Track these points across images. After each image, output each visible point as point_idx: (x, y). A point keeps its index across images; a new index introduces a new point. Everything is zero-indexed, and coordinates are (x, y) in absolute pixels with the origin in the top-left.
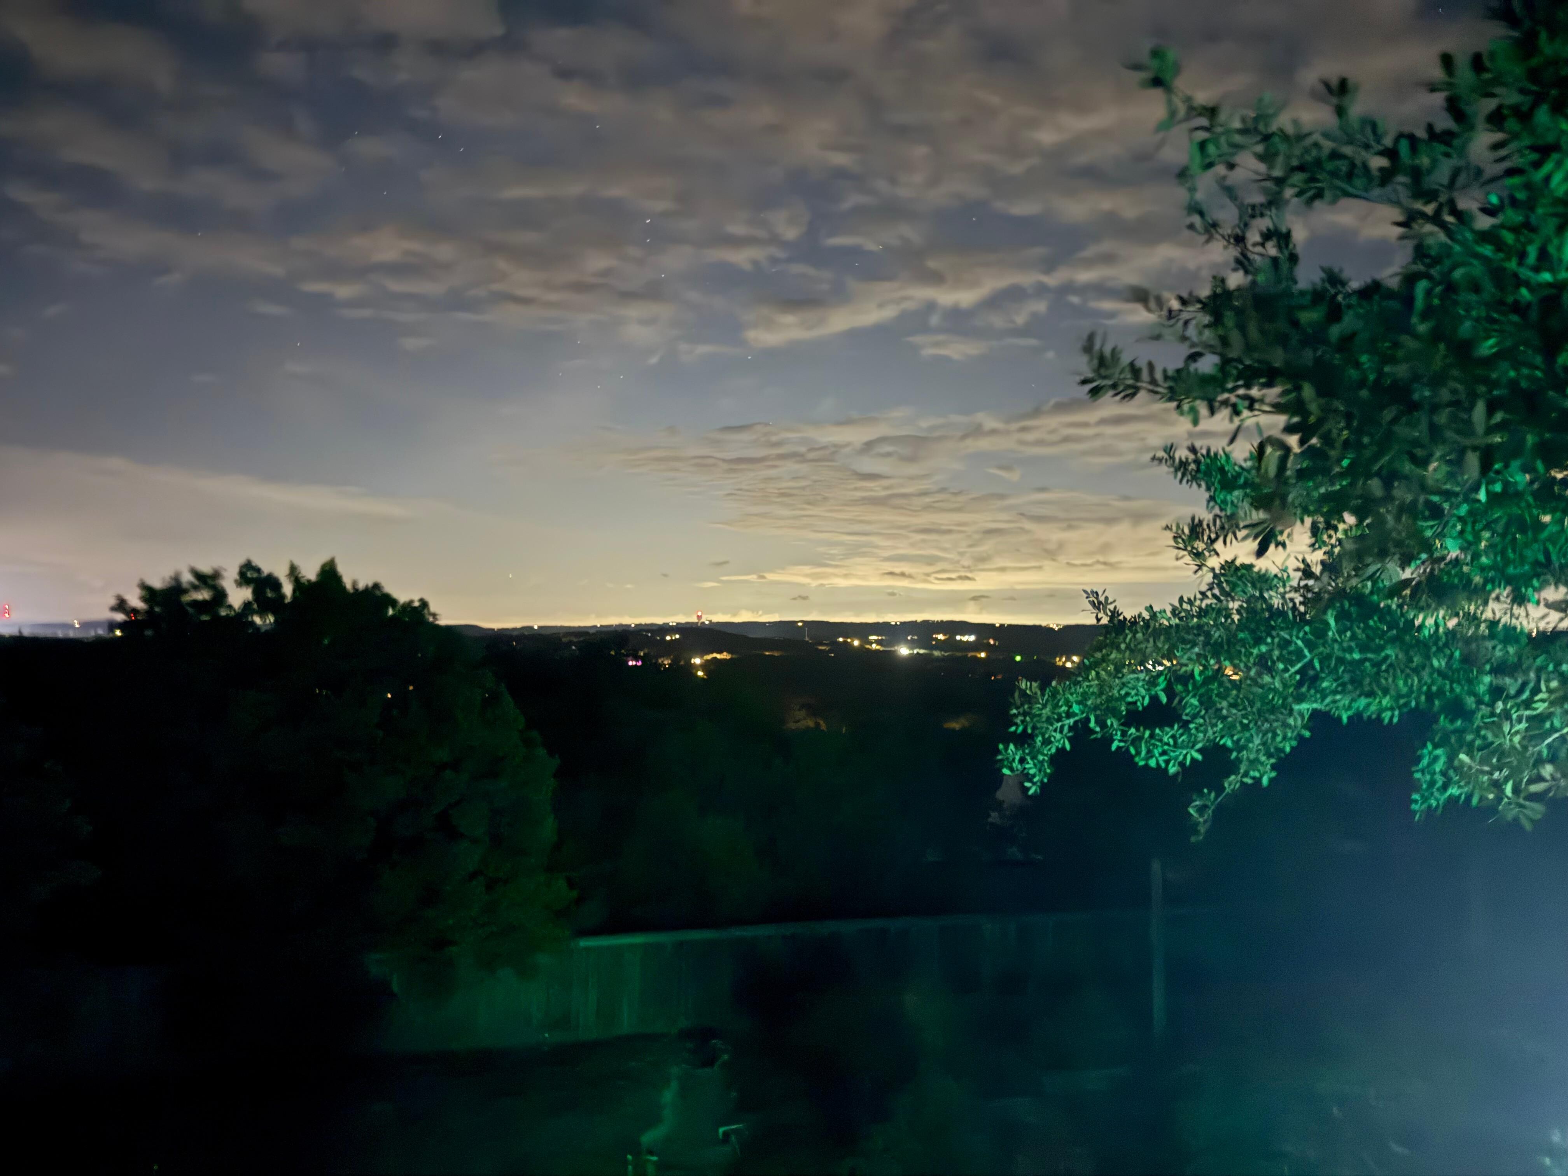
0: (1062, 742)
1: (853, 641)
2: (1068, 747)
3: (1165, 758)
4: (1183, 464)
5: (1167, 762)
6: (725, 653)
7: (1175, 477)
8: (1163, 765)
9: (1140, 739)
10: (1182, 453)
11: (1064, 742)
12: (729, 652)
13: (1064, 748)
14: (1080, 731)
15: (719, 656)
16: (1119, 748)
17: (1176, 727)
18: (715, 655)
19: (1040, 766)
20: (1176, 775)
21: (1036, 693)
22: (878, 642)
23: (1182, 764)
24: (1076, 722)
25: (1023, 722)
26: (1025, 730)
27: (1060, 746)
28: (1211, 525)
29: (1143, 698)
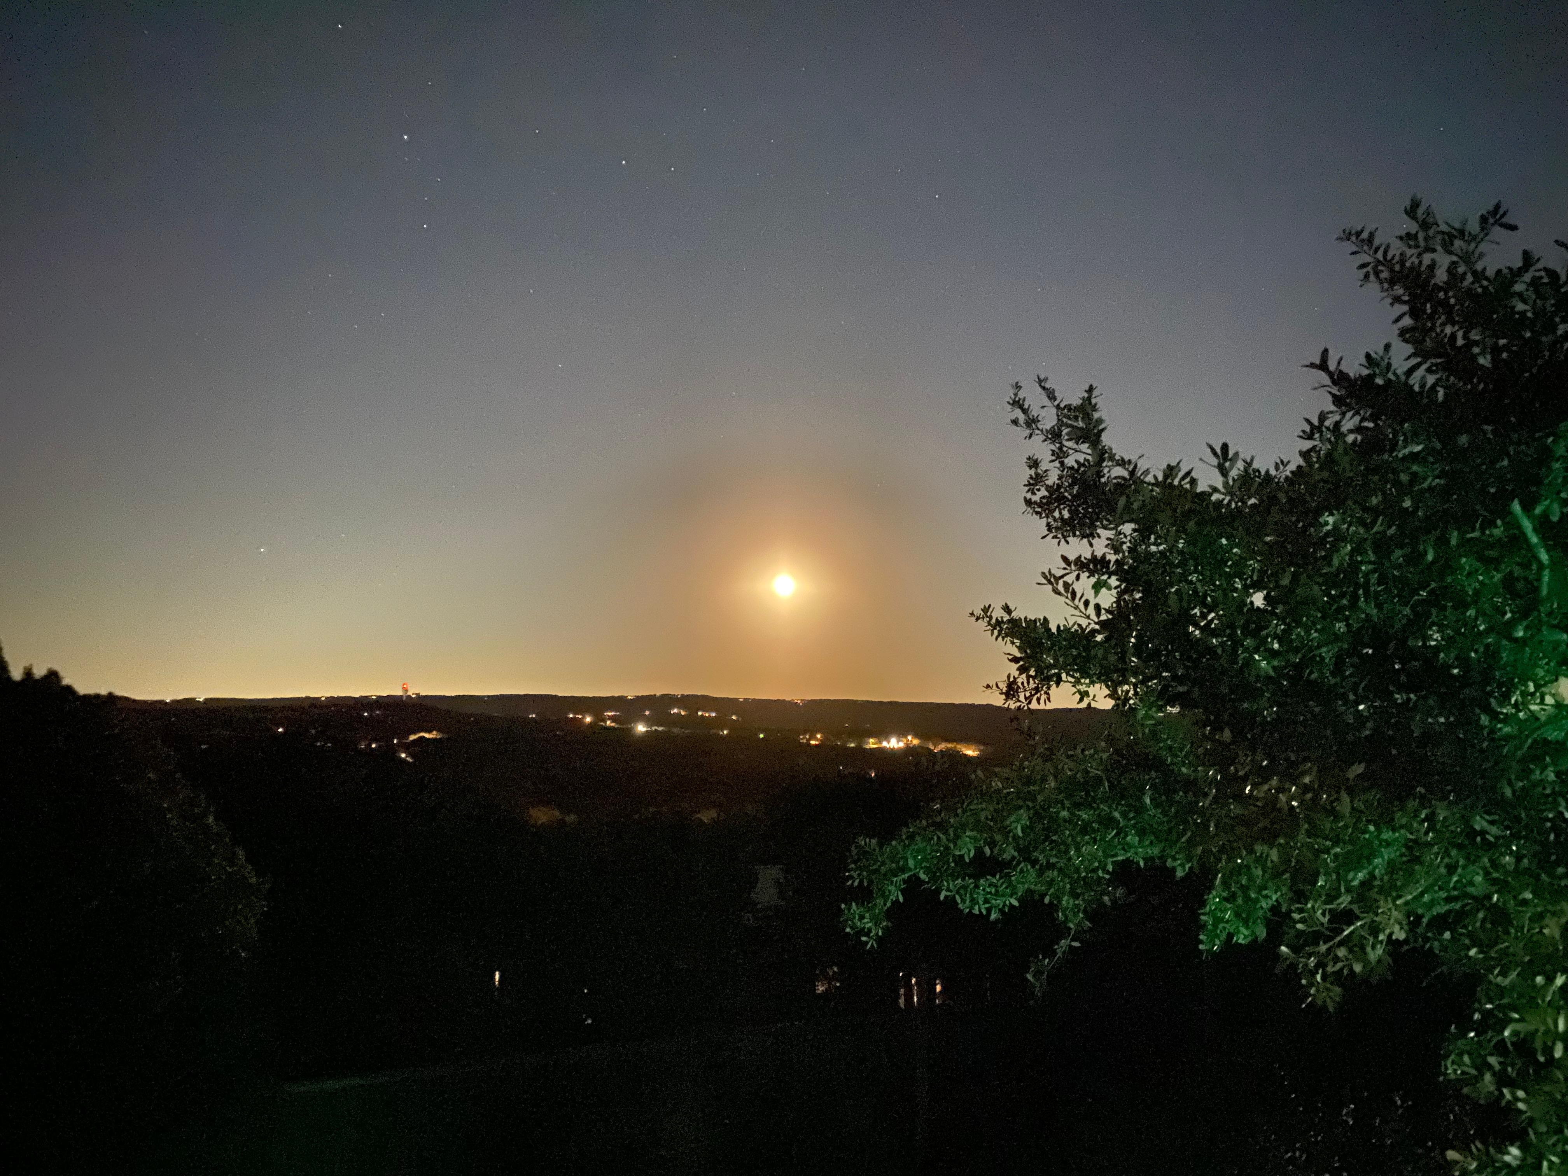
0: (896, 894)
1: (584, 717)
2: (901, 899)
3: (987, 906)
4: (999, 623)
5: (989, 910)
6: (435, 732)
7: (992, 634)
8: (984, 912)
9: (965, 887)
10: (998, 613)
11: (898, 896)
12: (439, 730)
13: (897, 900)
14: (912, 886)
15: (427, 735)
16: (946, 897)
17: (998, 877)
18: (422, 734)
19: (876, 920)
20: (997, 921)
21: (874, 850)
22: (613, 719)
23: (1001, 911)
24: (909, 877)
25: (859, 875)
26: (861, 882)
27: (894, 899)
28: (1026, 684)
29: (969, 851)
